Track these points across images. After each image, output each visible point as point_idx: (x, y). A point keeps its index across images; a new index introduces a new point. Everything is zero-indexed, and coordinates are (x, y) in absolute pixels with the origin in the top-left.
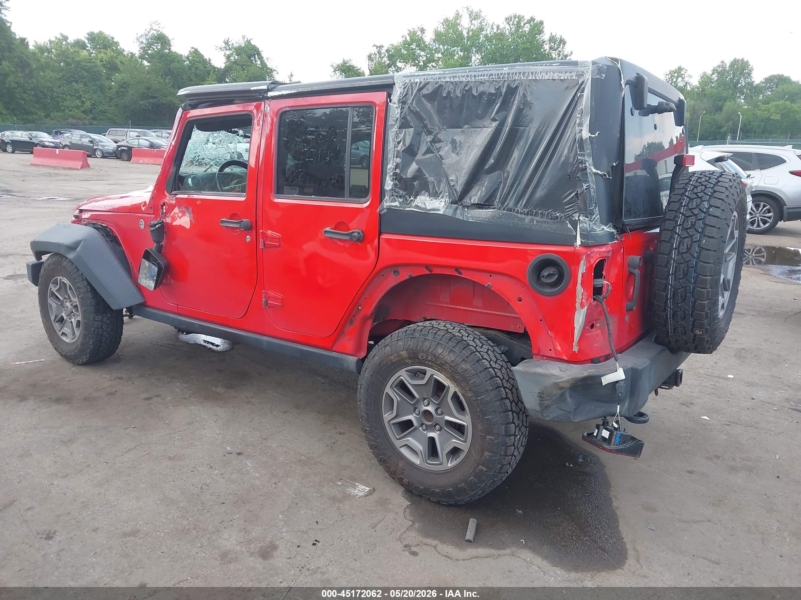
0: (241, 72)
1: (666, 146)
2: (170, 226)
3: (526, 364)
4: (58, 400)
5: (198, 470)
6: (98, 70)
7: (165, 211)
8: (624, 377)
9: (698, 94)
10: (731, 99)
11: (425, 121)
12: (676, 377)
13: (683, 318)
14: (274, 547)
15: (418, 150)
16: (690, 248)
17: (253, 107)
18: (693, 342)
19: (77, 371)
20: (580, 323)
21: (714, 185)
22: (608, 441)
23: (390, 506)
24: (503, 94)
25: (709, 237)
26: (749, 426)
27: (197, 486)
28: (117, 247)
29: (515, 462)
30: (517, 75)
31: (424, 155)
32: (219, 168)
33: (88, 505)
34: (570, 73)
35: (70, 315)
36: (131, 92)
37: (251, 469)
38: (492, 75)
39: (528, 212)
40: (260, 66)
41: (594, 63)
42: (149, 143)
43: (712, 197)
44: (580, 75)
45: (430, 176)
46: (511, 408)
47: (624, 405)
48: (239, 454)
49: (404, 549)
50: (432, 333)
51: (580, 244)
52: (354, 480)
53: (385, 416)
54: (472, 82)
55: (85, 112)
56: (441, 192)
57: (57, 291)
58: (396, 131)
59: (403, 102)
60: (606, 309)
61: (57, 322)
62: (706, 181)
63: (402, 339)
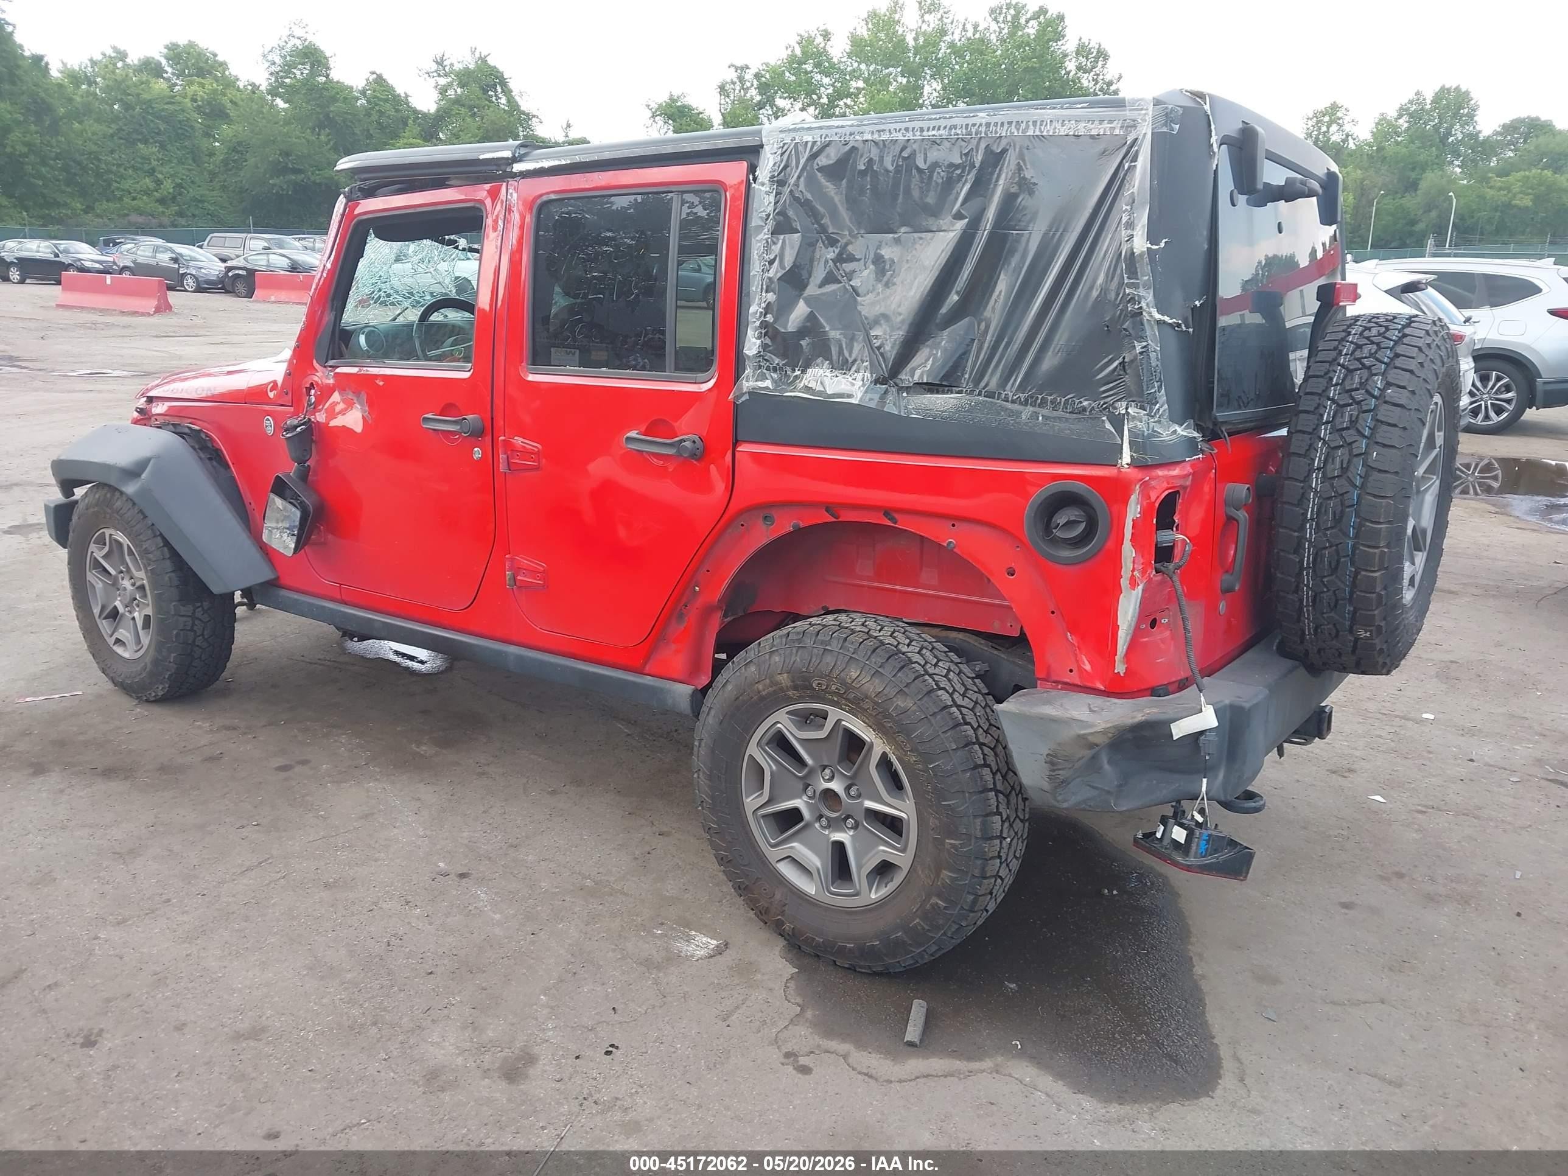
0: (469, 120)
1: (1304, 262)
2: (323, 428)
3: (1022, 699)
4: (108, 773)
5: (381, 908)
6: (188, 119)
7: (313, 400)
8: (1216, 724)
9: (1370, 157)
10: (1435, 166)
11: (822, 219)
12: (1320, 722)
13: (1332, 605)
14: (530, 1059)
15: (810, 276)
16: (1348, 467)
17: (485, 193)
18: (1354, 652)
19: (146, 713)
20: (1129, 618)
21: (1396, 343)
22: (1182, 848)
23: (759, 976)
24: (977, 165)
25: (1385, 446)
26: (1464, 814)
27: (380, 940)
28: (222, 470)
29: (1001, 890)
30: (1006, 127)
31: (821, 286)
32: (420, 313)
33: (166, 978)
34: (1111, 122)
35: (130, 604)
36: (252, 161)
37: (486, 906)
38: (955, 127)
39: (1026, 400)
40: (506, 108)
41: (1157, 102)
42: (288, 261)
43: (1392, 366)
44: (1131, 127)
45: (832, 329)
46: (994, 784)
47: (1216, 777)
48: (462, 876)
49: (784, 1061)
50: (839, 638)
51: (1129, 461)
52: (688, 925)
53: (748, 800)
54: (915, 141)
55: (162, 201)
56: (855, 361)
57: (104, 557)
58: (767, 240)
59: (779, 182)
60: (1180, 590)
61: (105, 618)
62: (1380, 334)
63: (782, 652)
